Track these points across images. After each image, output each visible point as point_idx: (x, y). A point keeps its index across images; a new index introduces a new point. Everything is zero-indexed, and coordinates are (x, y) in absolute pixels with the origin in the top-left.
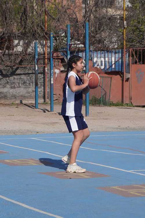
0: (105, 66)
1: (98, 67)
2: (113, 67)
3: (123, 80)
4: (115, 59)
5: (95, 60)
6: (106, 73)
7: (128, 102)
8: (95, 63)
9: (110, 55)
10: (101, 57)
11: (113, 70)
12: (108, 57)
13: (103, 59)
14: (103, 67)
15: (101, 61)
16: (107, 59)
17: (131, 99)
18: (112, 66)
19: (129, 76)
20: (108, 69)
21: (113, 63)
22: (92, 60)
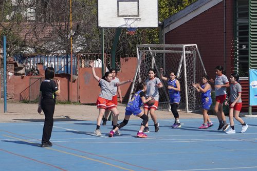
2: (63, 70)
3: (69, 81)
4: (64, 63)
5: (46, 64)
7: (76, 101)
8: (46, 66)
9: (59, 59)
10: (51, 62)
11: (62, 73)
12: (57, 61)
13: (53, 63)
15: (51, 65)
16: (56, 63)
17: (79, 97)
18: (61, 68)
19: (76, 77)
20: (57, 72)
21: (63, 66)
22: (43, 64)
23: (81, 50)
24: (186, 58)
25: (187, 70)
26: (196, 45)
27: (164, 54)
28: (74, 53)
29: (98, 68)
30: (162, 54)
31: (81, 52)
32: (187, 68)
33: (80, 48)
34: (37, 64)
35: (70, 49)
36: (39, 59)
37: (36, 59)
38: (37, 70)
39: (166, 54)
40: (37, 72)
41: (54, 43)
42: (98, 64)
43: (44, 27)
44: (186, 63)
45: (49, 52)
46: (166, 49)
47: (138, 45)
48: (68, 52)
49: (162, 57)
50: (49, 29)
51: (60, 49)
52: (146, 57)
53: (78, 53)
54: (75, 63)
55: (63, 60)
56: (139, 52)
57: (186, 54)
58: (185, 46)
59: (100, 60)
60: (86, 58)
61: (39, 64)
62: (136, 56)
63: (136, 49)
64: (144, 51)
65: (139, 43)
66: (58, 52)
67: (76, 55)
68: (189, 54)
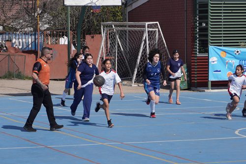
0: (23, 46)
1: (17, 47)
2: (30, 47)
3: (37, 57)
4: (31, 40)
5: (14, 41)
6: (24, 52)
8: (14, 44)
9: (27, 36)
10: (19, 39)
11: (30, 49)
13: (20, 40)
14: (20, 47)
15: (19, 42)
16: (24, 40)
18: (28, 46)
20: (25, 49)
21: (30, 43)
22: (11, 41)
23: (48, 28)
24: (149, 35)
25: (149, 47)
26: (158, 22)
27: (127, 32)
28: (40, 31)
29: (64, 45)
30: (126, 31)
31: (48, 29)
32: (149, 45)
33: (47, 26)
34: (5, 41)
35: (36, 27)
36: (7, 36)
37: (4, 36)
38: (6, 47)
39: (129, 31)
40: (5, 48)
41: (21, 21)
42: (64, 41)
43: (11, 6)
44: (149, 40)
45: (16, 30)
46: (129, 26)
47: (102, 23)
48: (36, 30)
49: (126, 35)
50: (17, 7)
51: (27, 26)
52: (110, 35)
53: (44, 30)
54: (42, 39)
55: (30, 37)
56: (104, 30)
57: (148, 32)
58: (147, 23)
59: (66, 37)
60: (52, 35)
61: (8, 41)
62: (100, 33)
63: (100, 26)
64: (108, 29)
65: (103, 21)
66: (26, 30)
67: (42, 32)
68: (152, 31)
